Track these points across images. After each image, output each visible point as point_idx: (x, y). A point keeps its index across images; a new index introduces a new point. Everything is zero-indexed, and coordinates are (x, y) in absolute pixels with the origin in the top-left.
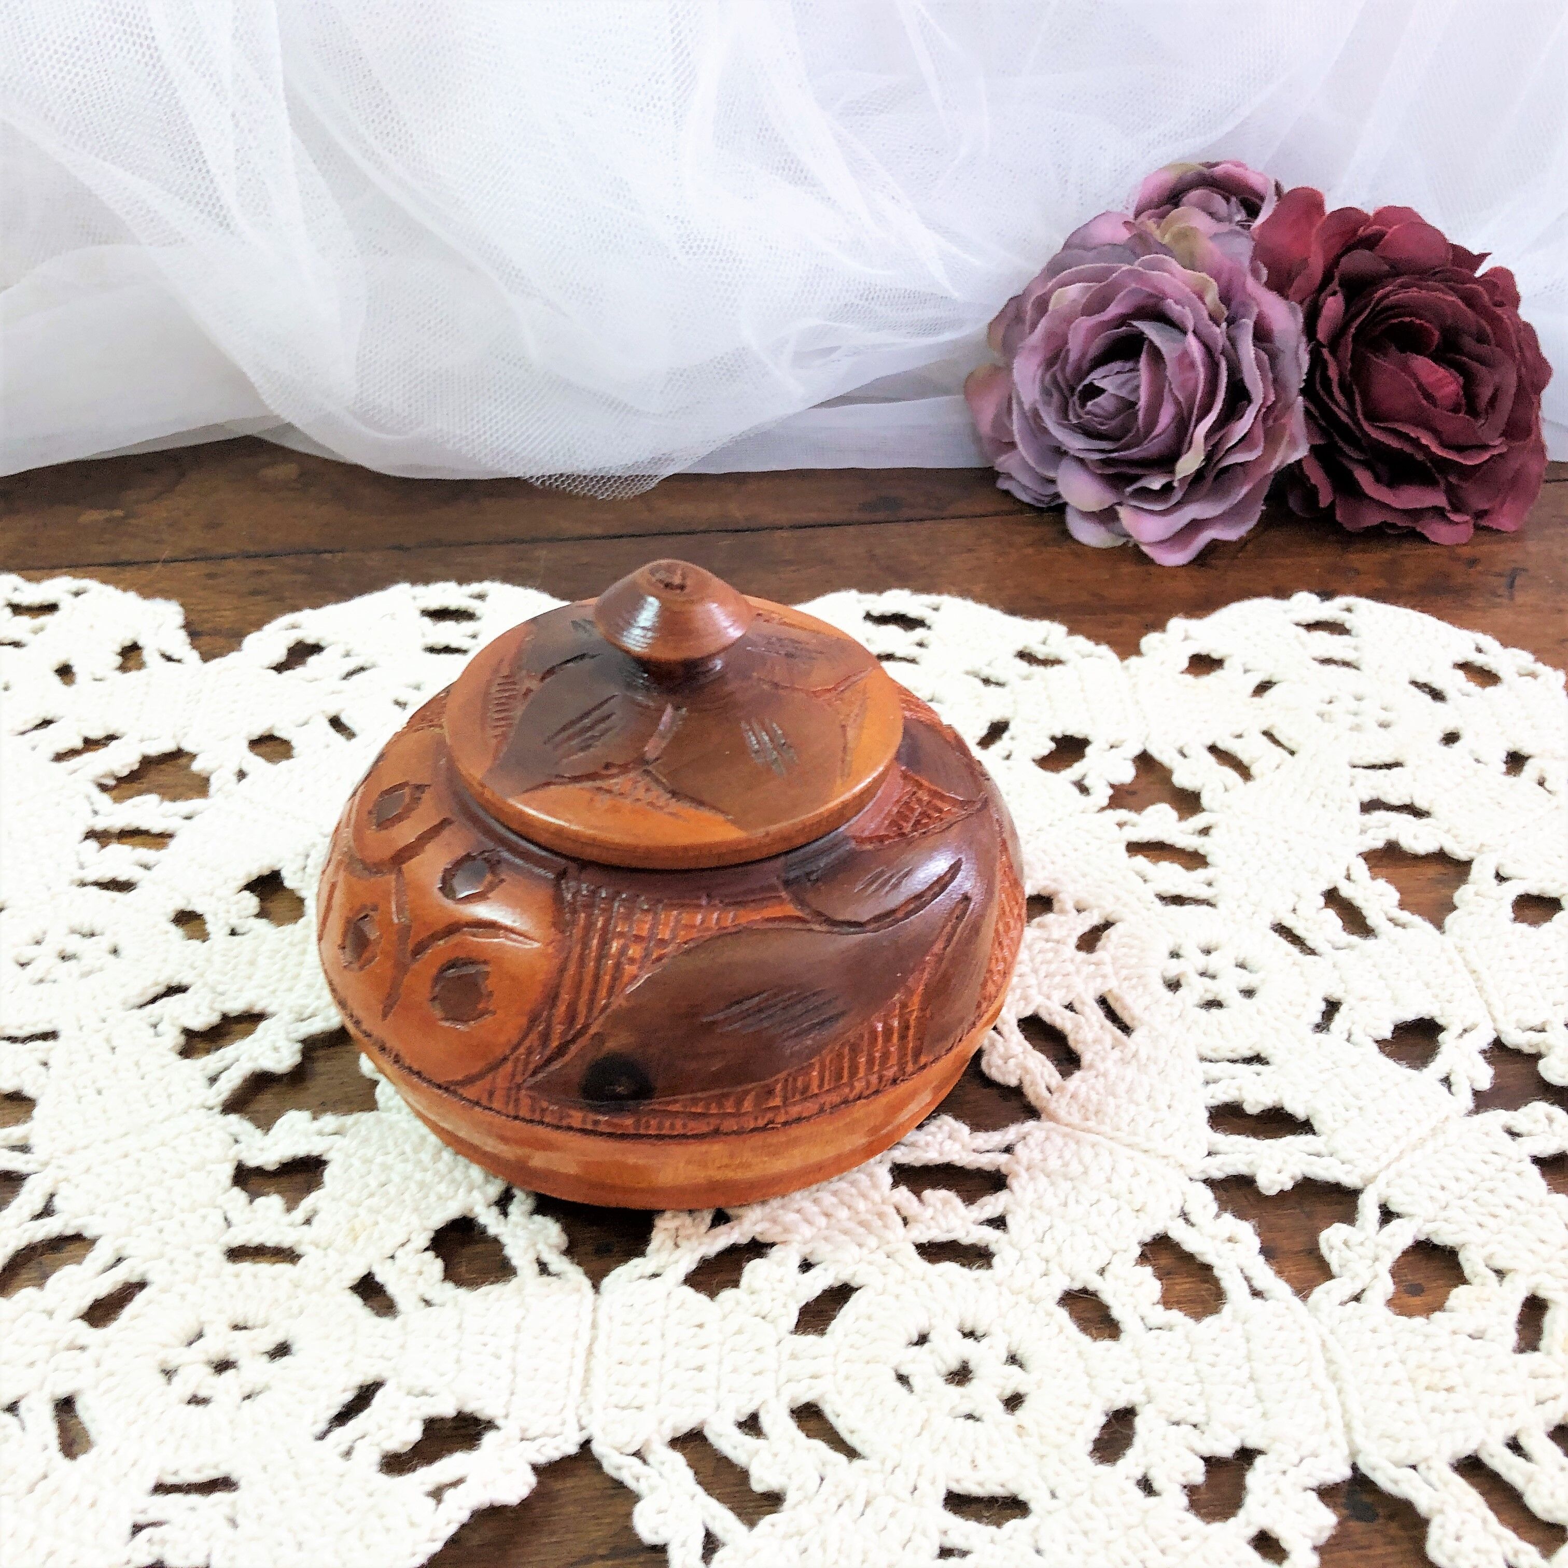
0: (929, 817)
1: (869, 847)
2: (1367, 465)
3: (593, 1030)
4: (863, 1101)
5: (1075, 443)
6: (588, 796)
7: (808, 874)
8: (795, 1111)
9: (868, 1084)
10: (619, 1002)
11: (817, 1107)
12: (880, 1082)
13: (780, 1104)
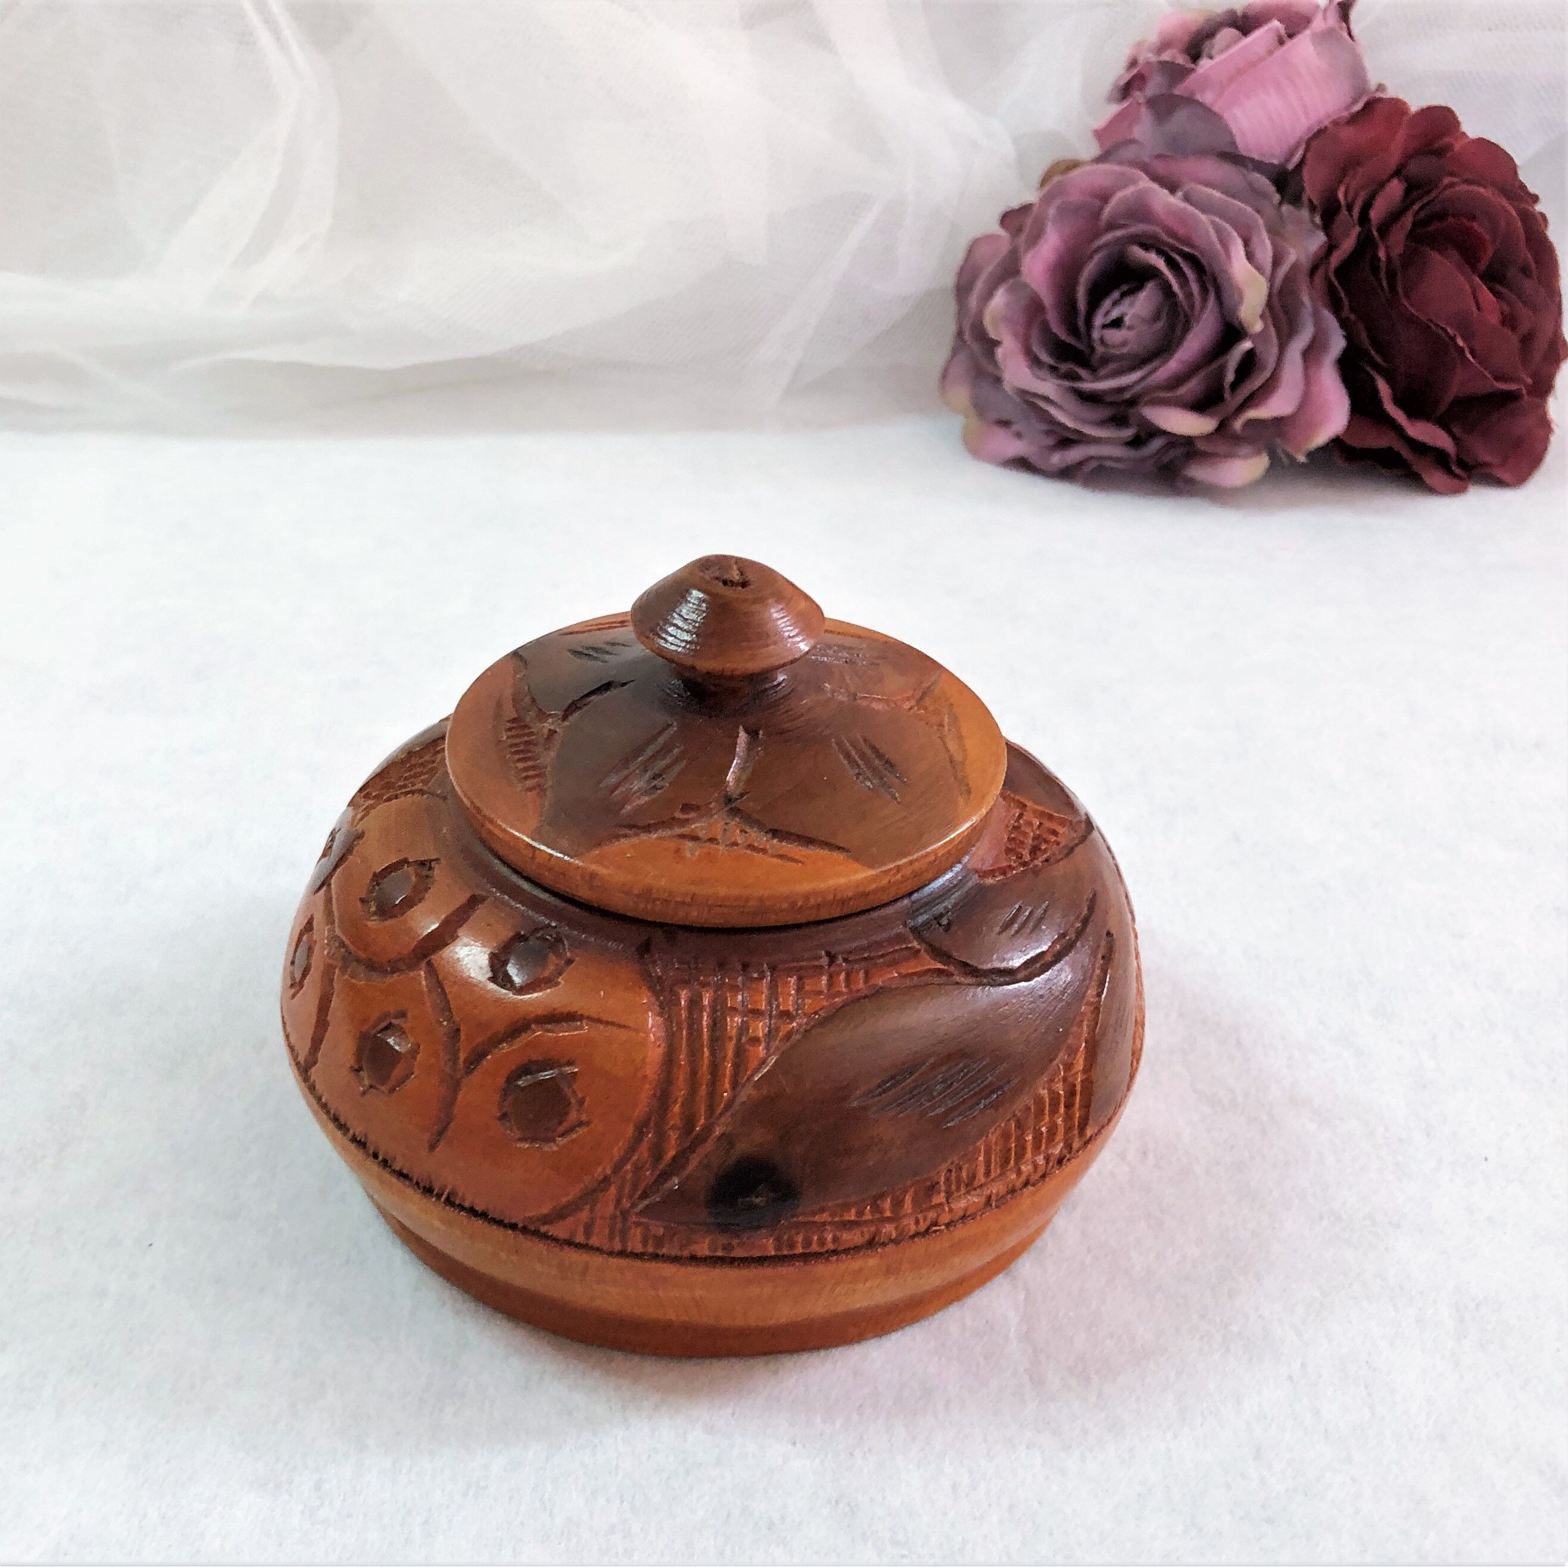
0: (1046, 841)
1: (990, 881)
3: (717, 1131)
4: (1030, 1188)
6: (672, 845)
7: (938, 918)
8: (960, 1205)
9: (1036, 1167)
10: (746, 1093)
11: (983, 1199)
12: (1047, 1163)
13: (944, 1200)
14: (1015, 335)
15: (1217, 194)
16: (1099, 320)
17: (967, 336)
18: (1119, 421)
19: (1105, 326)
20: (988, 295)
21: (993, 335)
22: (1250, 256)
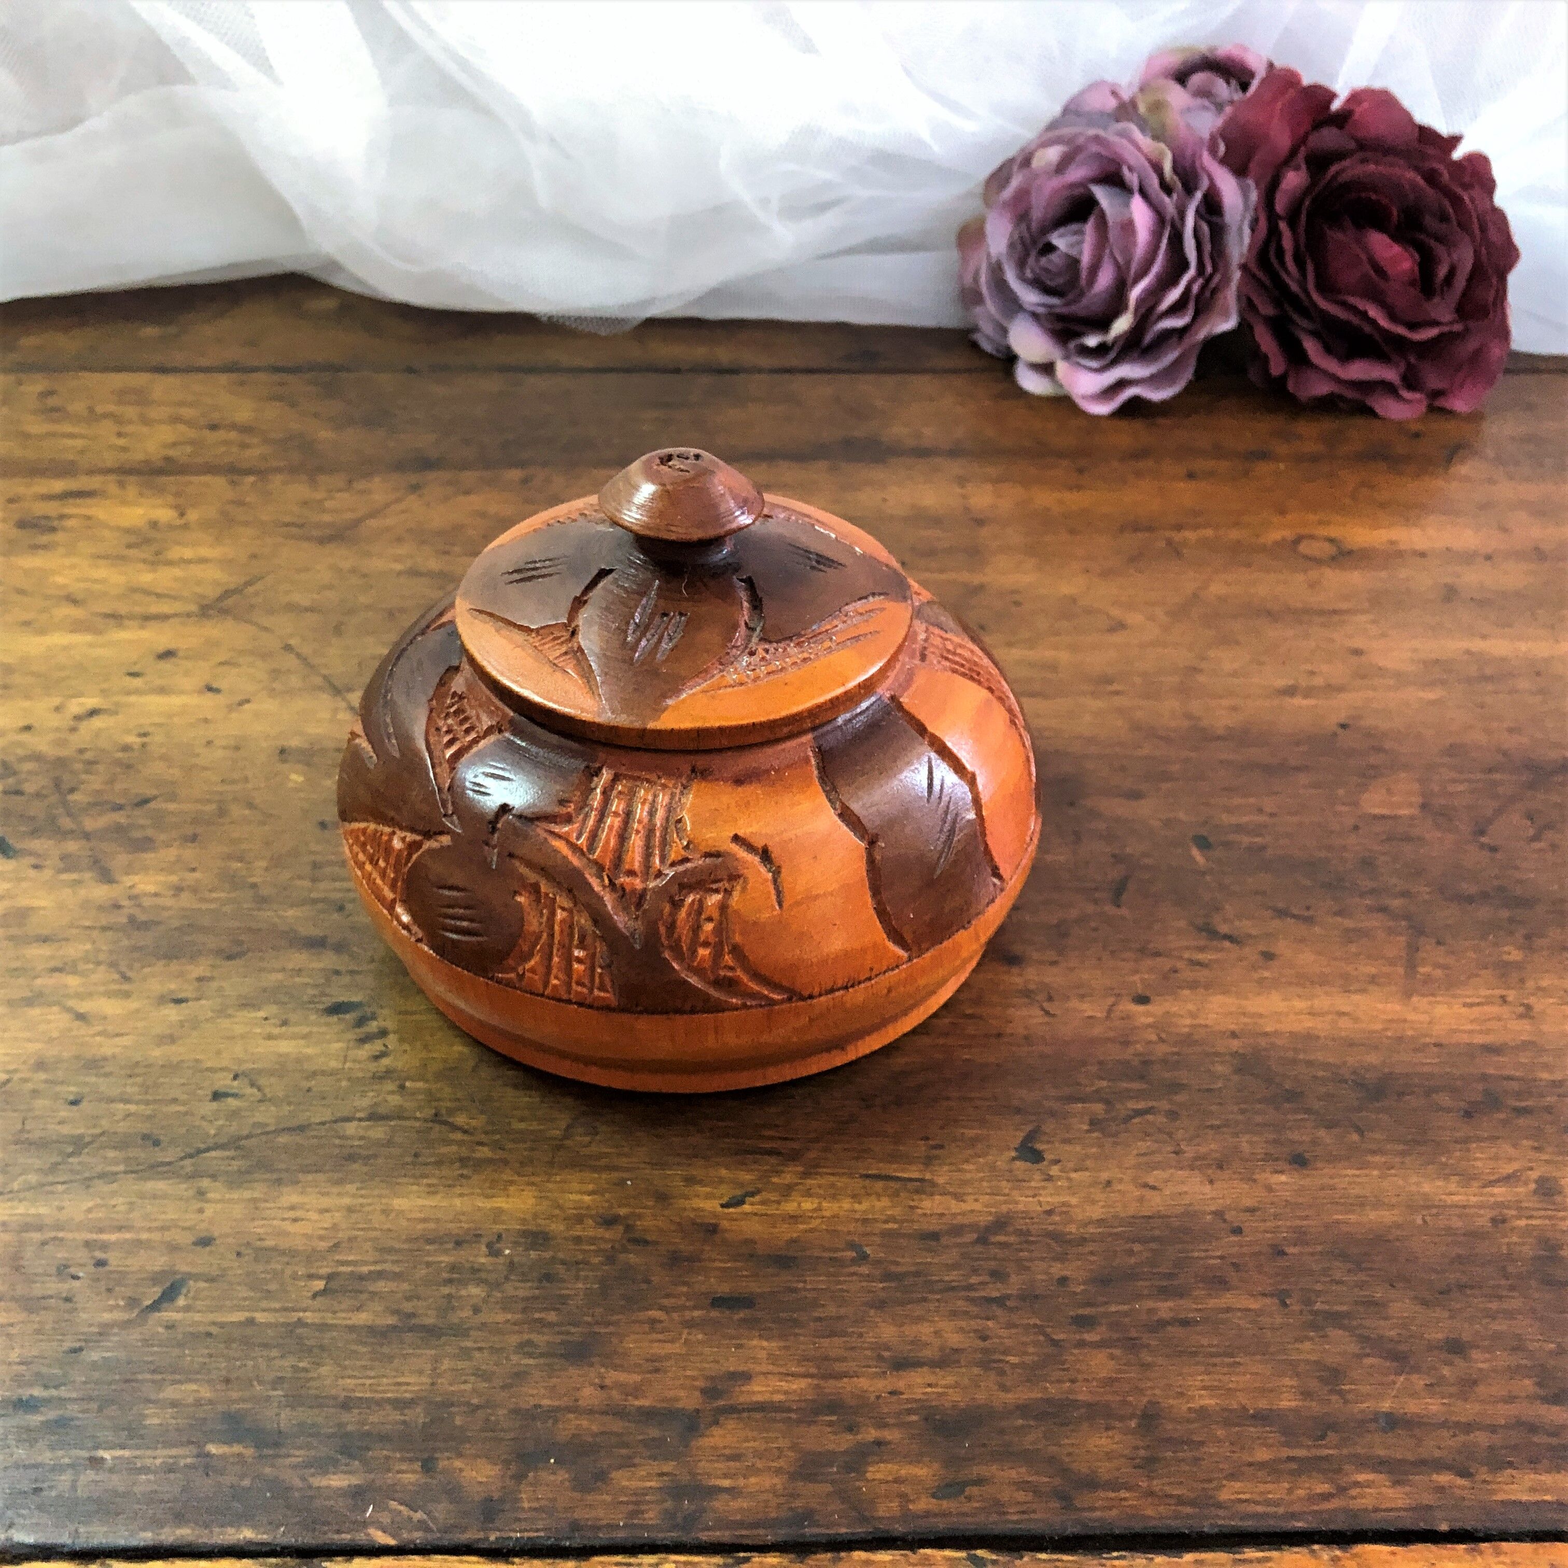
2: (1315, 334)
5: (1030, 297)
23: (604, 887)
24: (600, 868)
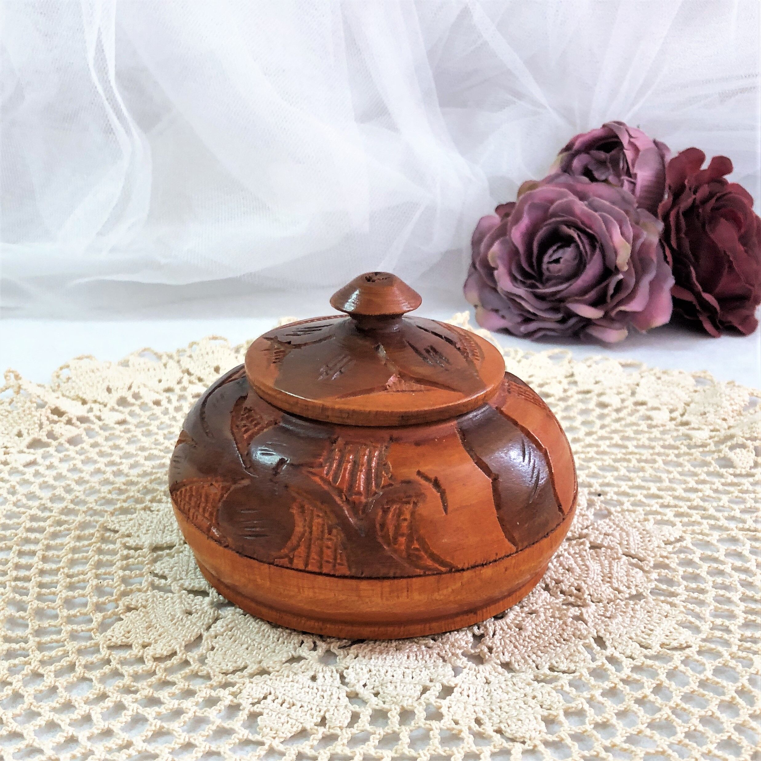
14: (505, 265)
15: (607, 203)
16: (546, 259)
17: (478, 266)
18: (555, 310)
19: (549, 263)
20: (490, 245)
21: (492, 265)
22: (622, 234)
23: (343, 502)
24: (340, 492)
